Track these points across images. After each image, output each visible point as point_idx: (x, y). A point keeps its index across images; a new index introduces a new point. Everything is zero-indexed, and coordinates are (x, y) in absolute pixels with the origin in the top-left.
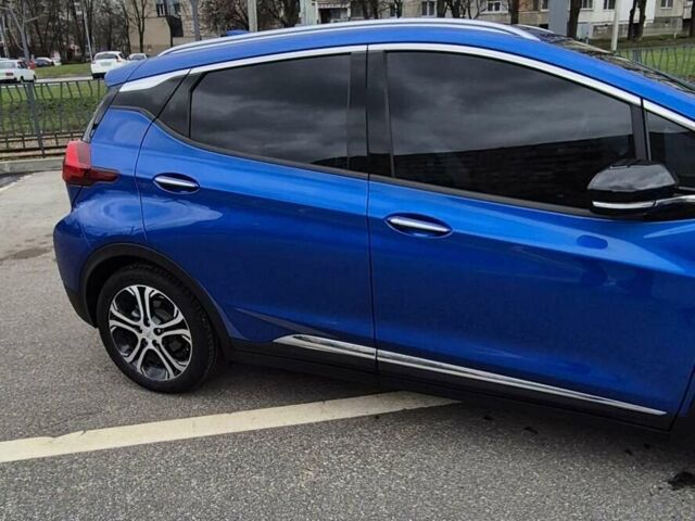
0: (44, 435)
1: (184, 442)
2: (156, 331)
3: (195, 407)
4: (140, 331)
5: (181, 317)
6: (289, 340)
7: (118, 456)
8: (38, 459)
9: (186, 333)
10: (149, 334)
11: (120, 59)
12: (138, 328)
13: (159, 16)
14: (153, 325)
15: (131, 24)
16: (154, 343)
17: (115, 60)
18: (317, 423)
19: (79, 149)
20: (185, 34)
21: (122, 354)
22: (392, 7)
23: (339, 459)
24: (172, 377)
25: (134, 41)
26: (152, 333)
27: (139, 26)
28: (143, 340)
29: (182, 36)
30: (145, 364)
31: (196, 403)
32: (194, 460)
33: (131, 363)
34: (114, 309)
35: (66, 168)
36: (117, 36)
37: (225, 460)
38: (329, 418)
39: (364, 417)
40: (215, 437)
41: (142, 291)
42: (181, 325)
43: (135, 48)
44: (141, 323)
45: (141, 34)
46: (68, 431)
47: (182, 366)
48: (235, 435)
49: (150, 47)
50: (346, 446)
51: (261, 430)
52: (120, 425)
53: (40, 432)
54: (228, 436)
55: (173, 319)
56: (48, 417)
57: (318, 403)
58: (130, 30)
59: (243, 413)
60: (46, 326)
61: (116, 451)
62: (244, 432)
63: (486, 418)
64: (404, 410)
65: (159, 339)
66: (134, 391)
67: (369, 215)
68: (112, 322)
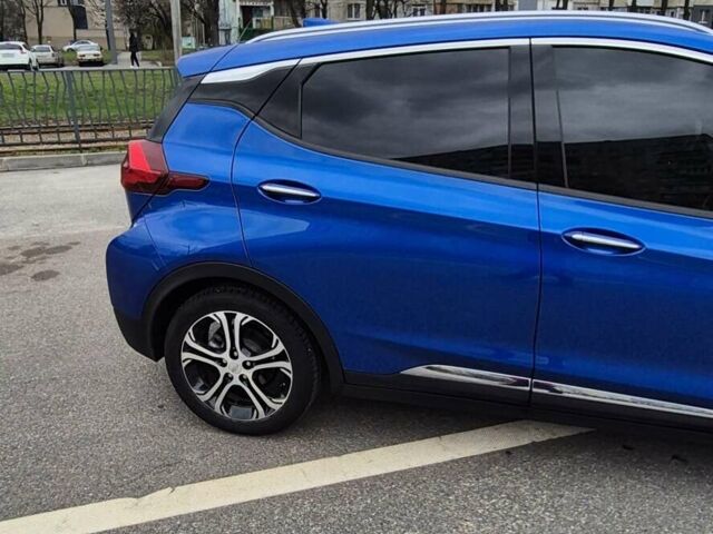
0: (122, 495)
1: (303, 494)
2: (244, 364)
3: (294, 451)
4: (224, 365)
5: (281, 347)
6: (421, 371)
7: (230, 516)
8: (131, 527)
9: (286, 366)
10: (235, 367)
11: (24, 50)
12: (220, 361)
13: (60, 5)
14: (243, 357)
15: (27, 12)
16: (241, 378)
17: (18, 51)
18: (445, 463)
19: (144, 149)
20: (89, 26)
21: (195, 391)
22: (317, 7)
23: (493, 504)
24: (262, 415)
25: (32, 31)
26: (241, 366)
27: (37, 15)
28: (227, 375)
29: (86, 28)
30: (226, 404)
31: (292, 445)
32: (326, 516)
33: (207, 402)
34: (189, 340)
35: (126, 172)
36: (10, 25)
37: (363, 515)
38: (457, 457)
39: (493, 453)
40: (337, 486)
41: (230, 318)
42: (281, 357)
43: (32, 39)
44: (225, 356)
45: (40, 25)
46: (151, 490)
47: (276, 405)
48: (359, 482)
49: (49, 38)
50: (493, 489)
51: (386, 475)
52: (213, 478)
53: (114, 492)
54: (351, 484)
55: (271, 349)
56: (117, 472)
57: (434, 439)
58: (27, 19)
59: (354, 455)
60: (61, 358)
61: (226, 510)
62: (368, 478)
63: (625, 447)
64: (533, 443)
65: (249, 374)
66: (209, 434)
67: (543, 230)
68: (185, 355)
